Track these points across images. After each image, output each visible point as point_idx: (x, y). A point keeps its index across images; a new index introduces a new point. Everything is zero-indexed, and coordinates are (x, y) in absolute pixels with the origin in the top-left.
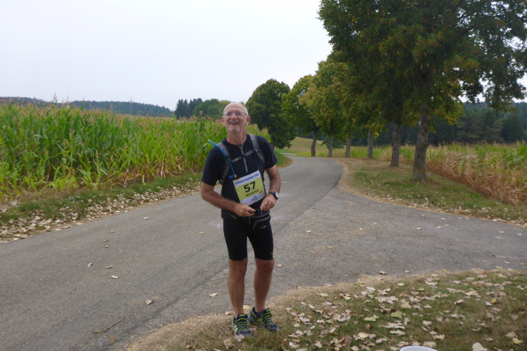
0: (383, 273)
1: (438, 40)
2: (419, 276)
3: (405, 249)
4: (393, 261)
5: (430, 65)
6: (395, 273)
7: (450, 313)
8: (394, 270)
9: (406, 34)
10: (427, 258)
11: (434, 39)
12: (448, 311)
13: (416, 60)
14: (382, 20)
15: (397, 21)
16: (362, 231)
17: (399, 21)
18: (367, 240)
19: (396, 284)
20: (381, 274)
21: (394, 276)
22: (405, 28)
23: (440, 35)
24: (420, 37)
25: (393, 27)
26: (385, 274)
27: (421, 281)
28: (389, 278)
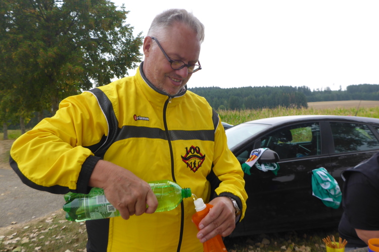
0: (14, 223)
1: (55, 52)
2: (41, 218)
3: (35, 202)
4: (24, 212)
5: (52, 70)
6: (24, 220)
7: (56, 237)
8: (23, 219)
9: (31, 47)
10: (50, 204)
11: (52, 52)
12: (54, 236)
13: (41, 66)
14: (11, 36)
15: (24, 38)
16: (4, 195)
17: (25, 38)
18: (6, 202)
19: (23, 228)
20: (12, 224)
21: (24, 222)
22: (30, 43)
23: (55, 49)
24: (41, 50)
25: (20, 42)
26: (16, 223)
27: (43, 221)
28: (18, 225)
